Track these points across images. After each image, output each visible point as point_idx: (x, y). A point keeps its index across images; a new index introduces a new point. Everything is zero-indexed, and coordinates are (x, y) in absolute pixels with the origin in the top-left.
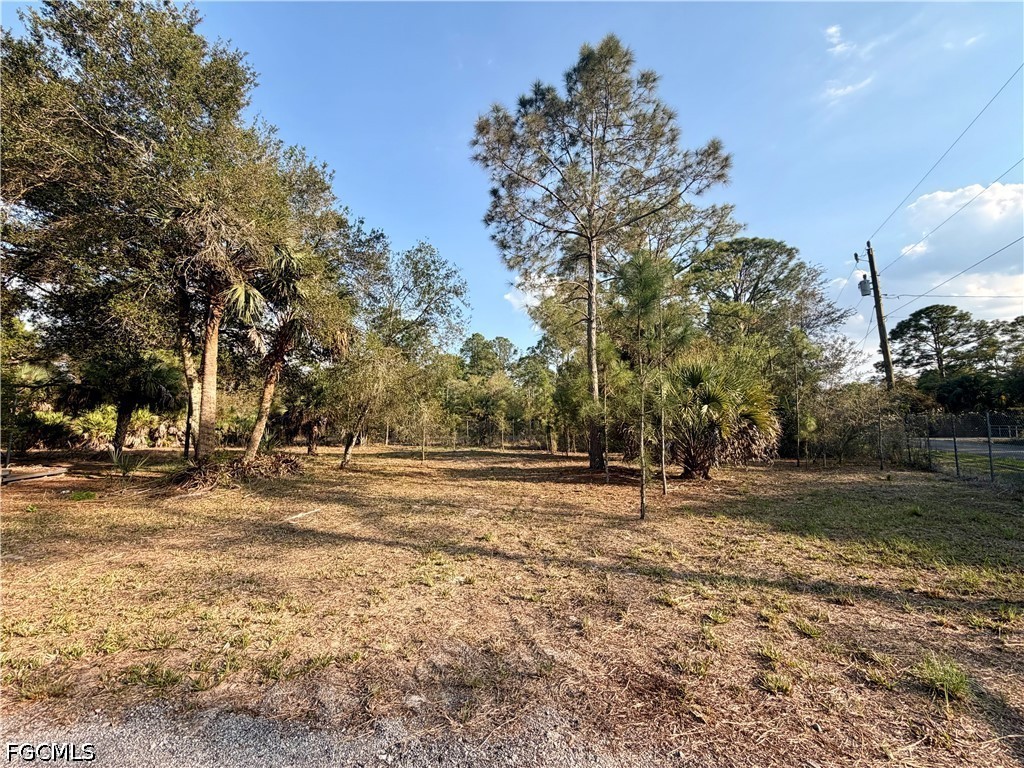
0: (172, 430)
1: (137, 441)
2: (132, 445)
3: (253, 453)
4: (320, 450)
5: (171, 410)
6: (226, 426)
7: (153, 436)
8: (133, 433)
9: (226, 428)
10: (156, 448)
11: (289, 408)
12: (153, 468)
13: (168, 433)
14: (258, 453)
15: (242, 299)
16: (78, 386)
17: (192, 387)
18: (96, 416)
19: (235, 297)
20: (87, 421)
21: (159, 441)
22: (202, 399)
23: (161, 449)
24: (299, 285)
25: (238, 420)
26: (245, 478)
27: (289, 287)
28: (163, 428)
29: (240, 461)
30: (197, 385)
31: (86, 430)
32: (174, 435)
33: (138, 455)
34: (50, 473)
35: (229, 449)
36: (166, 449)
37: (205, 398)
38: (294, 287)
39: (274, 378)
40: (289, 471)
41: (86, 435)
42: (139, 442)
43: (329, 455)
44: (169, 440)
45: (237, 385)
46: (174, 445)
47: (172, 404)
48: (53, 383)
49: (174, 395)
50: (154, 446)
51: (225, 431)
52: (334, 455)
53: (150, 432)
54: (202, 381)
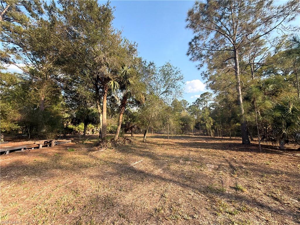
0: (97, 129)
1: (90, 132)
2: (88, 134)
3: (117, 136)
4: (135, 135)
5: (96, 124)
6: (109, 128)
7: (93, 131)
8: (89, 130)
9: (110, 129)
10: (94, 134)
11: (126, 122)
12: (92, 140)
13: (96, 130)
14: (119, 136)
15: (113, 85)
16: (75, 118)
17: (100, 116)
18: (80, 126)
19: (111, 84)
20: (79, 127)
21: (94, 133)
22: (102, 119)
23: (95, 135)
24: (129, 80)
25: (112, 127)
26: (115, 145)
27: (126, 80)
28: (95, 129)
29: (113, 139)
30: (101, 115)
31: (79, 130)
32: (98, 131)
33: (89, 136)
34: (67, 142)
35: (110, 135)
36: (96, 135)
37: (103, 119)
38: (128, 80)
39: (122, 112)
40: (128, 143)
41: (79, 131)
42: (90, 133)
43: (137, 137)
44: (96, 132)
45: (112, 116)
46: (98, 134)
47: (96, 122)
48: (70, 117)
49: (97, 120)
50: (93, 134)
51: (109, 130)
52: (139, 137)
53: (92, 130)
54: (102, 114)
